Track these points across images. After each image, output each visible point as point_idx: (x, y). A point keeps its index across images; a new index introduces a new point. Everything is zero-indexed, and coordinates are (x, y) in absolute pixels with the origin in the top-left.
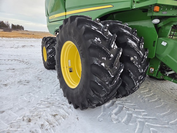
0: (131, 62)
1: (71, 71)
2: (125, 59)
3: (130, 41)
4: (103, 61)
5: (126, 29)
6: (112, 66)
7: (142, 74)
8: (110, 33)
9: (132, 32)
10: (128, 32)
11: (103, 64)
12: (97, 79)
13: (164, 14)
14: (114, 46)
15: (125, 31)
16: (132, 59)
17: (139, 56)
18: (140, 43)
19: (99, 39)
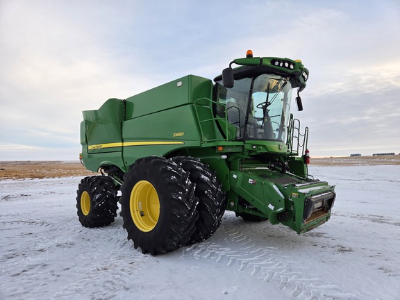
0: (206, 195)
1: (142, 215)
2: (199, 193)
3: (203, 176)
4: (180, 195)
5: (199, 165)
6: (188, 200)
7: (218, 207)
8: (183, 171)
9: (204, 168)
10: (201, 168)
11: (180, 198)
12: (176, 211)
13: (230, 150)
14: (188, 182)
15: (197, 167)
16: (206, 192)
17: (212, 189)
18: (212, 177)
19: (174, 177)
